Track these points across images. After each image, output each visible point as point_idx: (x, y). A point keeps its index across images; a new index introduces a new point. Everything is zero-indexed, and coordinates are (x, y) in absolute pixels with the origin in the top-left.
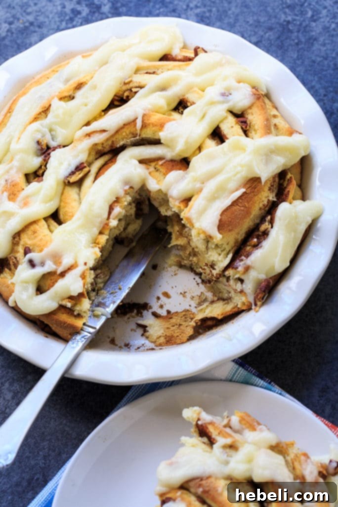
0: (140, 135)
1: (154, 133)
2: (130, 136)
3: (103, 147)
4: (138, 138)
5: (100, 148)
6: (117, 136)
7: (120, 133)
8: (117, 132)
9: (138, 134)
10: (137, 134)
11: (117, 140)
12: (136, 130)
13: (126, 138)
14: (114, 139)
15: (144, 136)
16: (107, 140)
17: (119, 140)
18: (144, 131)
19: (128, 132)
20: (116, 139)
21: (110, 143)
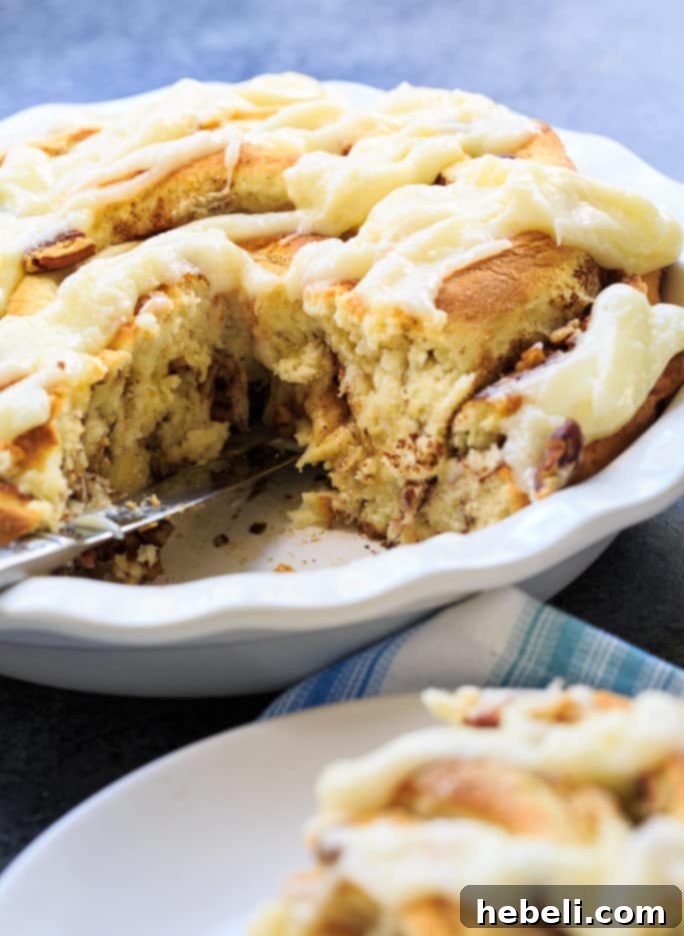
0: (232, 185)
1: (268, 178)
2: (207, 186)
3: (133, 213)
4: (226, 191)
5: (124, 215)
6: (172, 184)
7: (179, 176)
8: (173, 174)
9: (229, 181)
10: (225, 182)
11: (173, 196)
12: (224, 169)
13: (198, 190)
14: (163, 193)
15: (243, 187)
16: (146, 195)
17: (178, 198)
18: (245, 172)
19: (201, 175)
20: (170, 192)
21: (152, 203)
